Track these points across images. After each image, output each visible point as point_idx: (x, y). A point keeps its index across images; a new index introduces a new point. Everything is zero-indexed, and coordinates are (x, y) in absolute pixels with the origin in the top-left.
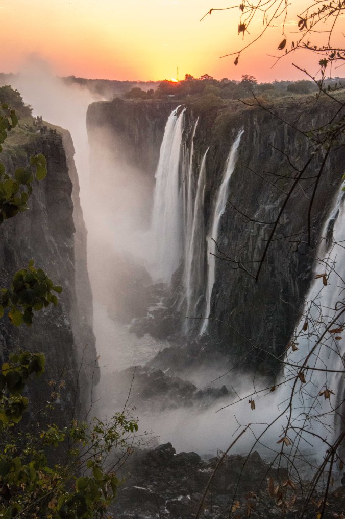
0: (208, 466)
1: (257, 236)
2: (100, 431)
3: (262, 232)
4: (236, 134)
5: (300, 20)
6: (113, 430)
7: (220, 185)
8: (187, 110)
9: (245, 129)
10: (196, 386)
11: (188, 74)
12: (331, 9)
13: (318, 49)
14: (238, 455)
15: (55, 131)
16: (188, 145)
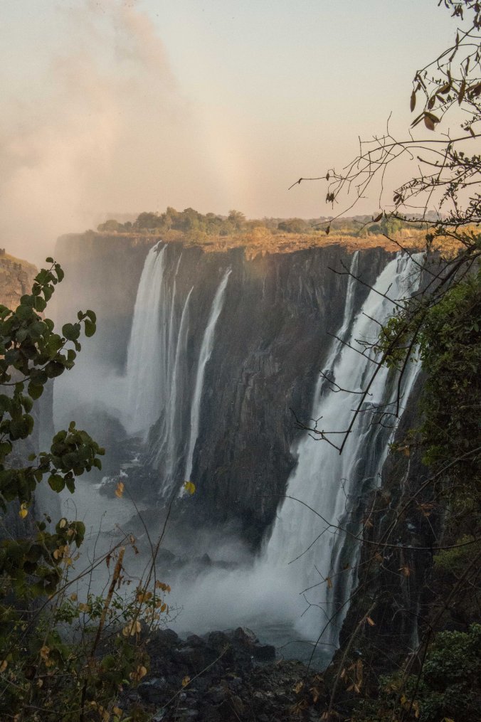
0: (186, 645)
1: (245, 387)
2: (119, 607)
3: (251, 382)
4: (223, 273)
5: (396, 195)
6: (133, 606)
7: (205, 328)
8: (168, 247)
9: (233, 269)
10: (174, 554)
11: (171, 207)
12: (423, 185)
13: (407, 219)
14: (220, 632)
15: (20, 265)
16: (170, 284)
